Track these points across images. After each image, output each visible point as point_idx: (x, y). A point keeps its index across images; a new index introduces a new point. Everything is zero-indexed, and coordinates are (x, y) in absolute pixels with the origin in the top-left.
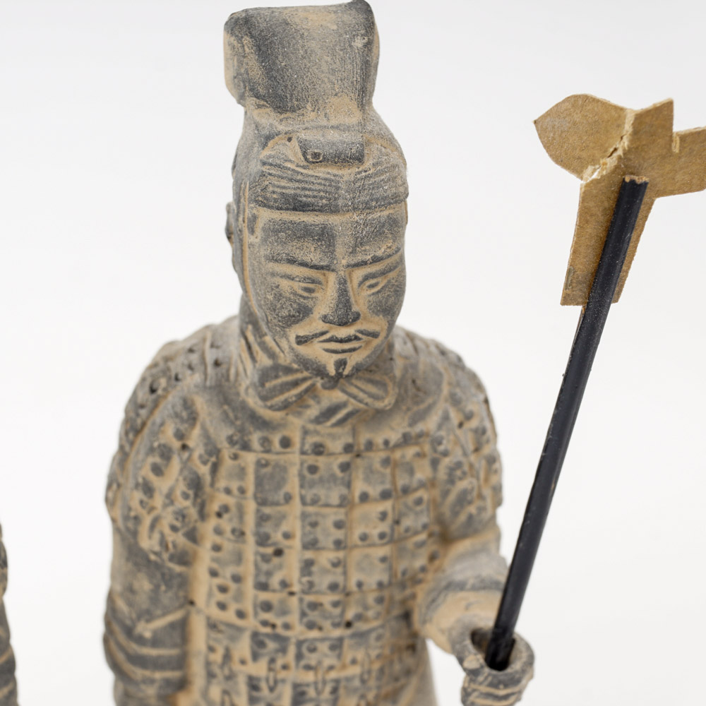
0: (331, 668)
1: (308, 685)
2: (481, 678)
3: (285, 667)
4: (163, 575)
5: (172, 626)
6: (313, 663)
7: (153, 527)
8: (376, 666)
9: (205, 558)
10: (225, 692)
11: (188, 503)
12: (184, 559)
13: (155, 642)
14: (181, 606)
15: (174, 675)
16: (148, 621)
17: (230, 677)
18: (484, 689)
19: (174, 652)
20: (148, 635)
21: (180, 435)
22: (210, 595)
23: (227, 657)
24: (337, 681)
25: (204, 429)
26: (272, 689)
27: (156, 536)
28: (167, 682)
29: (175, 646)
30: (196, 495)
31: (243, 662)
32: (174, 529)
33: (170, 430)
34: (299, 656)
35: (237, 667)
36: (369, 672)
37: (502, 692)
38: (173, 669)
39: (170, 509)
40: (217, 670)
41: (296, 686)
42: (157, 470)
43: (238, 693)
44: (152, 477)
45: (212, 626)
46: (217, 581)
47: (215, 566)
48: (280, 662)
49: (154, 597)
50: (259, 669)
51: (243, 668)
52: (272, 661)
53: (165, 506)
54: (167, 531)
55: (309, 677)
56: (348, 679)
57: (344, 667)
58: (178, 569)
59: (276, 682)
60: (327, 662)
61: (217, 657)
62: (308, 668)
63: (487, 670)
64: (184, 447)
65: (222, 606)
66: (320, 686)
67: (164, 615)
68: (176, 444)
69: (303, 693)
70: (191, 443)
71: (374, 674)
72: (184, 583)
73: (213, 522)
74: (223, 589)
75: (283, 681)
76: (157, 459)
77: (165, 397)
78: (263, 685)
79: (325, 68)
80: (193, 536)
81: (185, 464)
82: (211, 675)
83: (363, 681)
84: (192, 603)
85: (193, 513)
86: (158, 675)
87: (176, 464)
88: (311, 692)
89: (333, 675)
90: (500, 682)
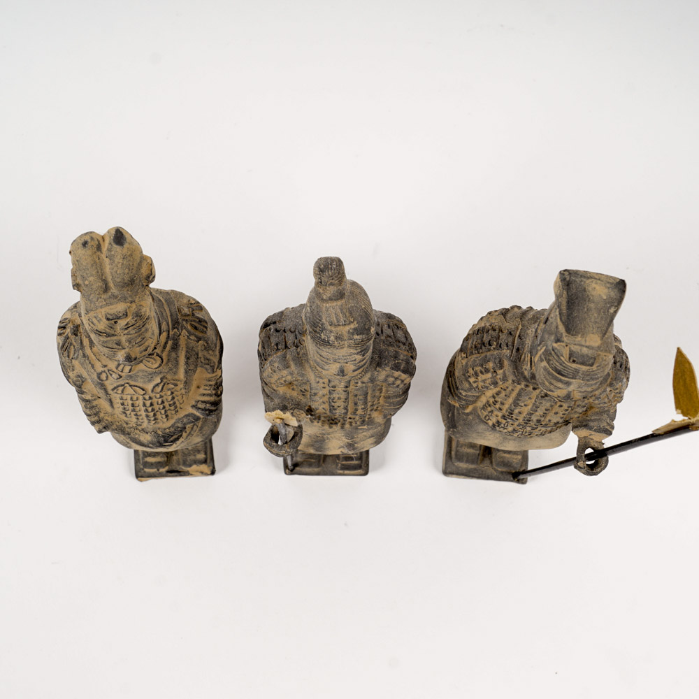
7: (475, 382)
23: (492, 412)
27: (476, 385)
32: (482, 388)
33: (491, 365)
52: (508, 422)
53: (481, 382)
54: (480, 386)
64: (495, 372)
65: (494, 404)
68: (492, 370)
70: (498, 372)
74: (496, 401)
76: (483, 370)
81: (493, 377)
87: (490, 375)
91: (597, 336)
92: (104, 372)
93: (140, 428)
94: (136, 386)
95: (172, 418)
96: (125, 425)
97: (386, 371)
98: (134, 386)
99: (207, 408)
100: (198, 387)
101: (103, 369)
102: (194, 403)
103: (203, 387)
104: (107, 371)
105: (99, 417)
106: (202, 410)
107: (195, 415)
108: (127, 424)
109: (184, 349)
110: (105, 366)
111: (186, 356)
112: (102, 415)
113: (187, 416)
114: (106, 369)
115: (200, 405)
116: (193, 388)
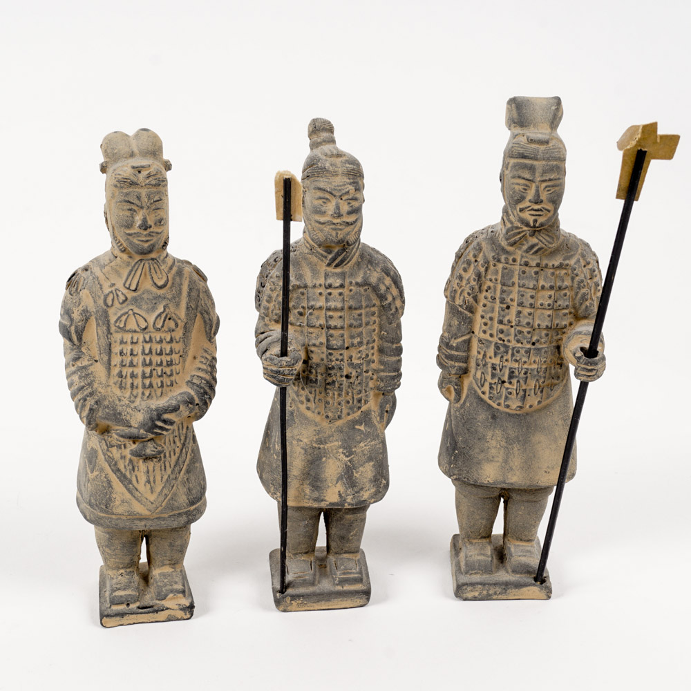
0: (525, 362)
1: (515, 369)
2: (581, 361)
3: (506, 360)
4: (463, 317)
5: (464, 341)
6: (518, 359)
7: (461, 294)
8: (544, 367)
9: (480, 310)
10: (483, 373)
11: (475, 283)
12: (471, 310)
13: (457, 349)
14: (469, 333)
15: (464, 365)
16: (455, 339)
17: (485, 365)
18: (583, 366)
19: (464, 354)
20: (454, 345)
21: (475, 256)
22: (480, 328)
23: (485, 355)
24: (527, 369)
25: (484, 253)
26: (501, 370)
27: (462, 298)
28: (460, 368)
29: (465, 351)
30: (478, 280)
31: (490, 358)
32: (469, 294)
33: (471, 254)
34: (513, 355)
35: (488, 360)
36: (541, 368)
37: (590, 368)
38: (463, 362)
39: (468, 286)
40: (480, 362)
41: (510, 368)
42: (465, 270)
43: (488, 374)
44: (463, 273)
45: (480, 341)
46: (484, 320)
47: (483, 314)
48: (505, 358)
49: (459, 328)
50: (496, 361)
51: (490, 360)
52: (502, 357)
53: (467, 284)
54: (466, 295)
55: (516, 365)
56: (531, 370)
57: (530, 364)
58: (469, 314)
59: (502, 367)
60: (524, 359)
61: (480, 357)
62: (516, 361)
63: (584, 357)
64: (476, 261)
65: (485, 332)
66: (520, 370)
67: (462, 336)
68: (473, 260)
69: (513, 372)
70: (478, 260)
71: (543, 370)
72: (470, 322)
73: (484, 294)
74: (486, 324)
75: (506, 366)
76: (465, 265)
77: (471, 243)
78: (498, 368)
79: (539, 114)
80: (476, 299)
81: (475, 267)
82: (478, 365)
83: (538, 372)
84: (473, 332)
85: (477, 287)
86: (457, 364)
87: (472, 267)
88: (516, 373)
89: (526, 366)
90: (589, 362)
91: (546, 125)
92: (112, 292)
93: (133, 405)
94: (140, 315)
95: (167, 396)
96: (117, 402)
97: (378, 272)
98: (137, 314)
99: (202, 385)
100: (195, 358)
101: (110, 290)
102: (189, 378)
103: (199, 359)
104: (114, 292)
105: (91, 388)
106: (197, 386)
107: (190, 394)
108: (120, 400)
109: (188, 279)
110: (113, 285)
111: (189, 286)
112: (96, 385)
113: (181, 394)
114: (113, 289)
115: (195, 381)
116: (189, 358)
